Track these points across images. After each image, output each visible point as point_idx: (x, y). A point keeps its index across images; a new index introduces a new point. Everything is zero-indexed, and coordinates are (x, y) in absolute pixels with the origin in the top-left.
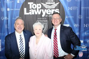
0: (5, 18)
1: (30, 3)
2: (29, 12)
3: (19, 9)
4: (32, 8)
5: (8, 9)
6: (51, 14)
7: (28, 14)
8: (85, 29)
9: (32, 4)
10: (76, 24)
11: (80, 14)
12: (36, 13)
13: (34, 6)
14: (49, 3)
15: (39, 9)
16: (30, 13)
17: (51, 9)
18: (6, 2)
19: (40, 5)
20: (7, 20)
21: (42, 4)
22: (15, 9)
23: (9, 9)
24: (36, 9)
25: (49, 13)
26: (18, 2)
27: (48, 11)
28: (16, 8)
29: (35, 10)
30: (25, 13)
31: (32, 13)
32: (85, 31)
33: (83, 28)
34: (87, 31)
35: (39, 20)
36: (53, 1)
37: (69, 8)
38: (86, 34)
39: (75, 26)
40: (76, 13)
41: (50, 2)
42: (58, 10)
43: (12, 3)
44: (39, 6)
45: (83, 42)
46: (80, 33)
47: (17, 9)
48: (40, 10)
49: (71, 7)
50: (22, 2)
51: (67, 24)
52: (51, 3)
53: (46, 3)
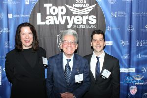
0: (5, 30)
2: (45, 21)
3: (29, 16)
4: (50, 13)
5: (10, 16)
6: (82, 24)
8: (139, 49)
9: (50, 8)
10: (124, 40)
11: (131, 24)
13: (54, 11)
14: (79, 6)
15: (62, 16)
16: (47, 22)
17: (82, 16)
18: (6, 3)
19: (64, 8)
20: (8, 34)
21: (68, 6)
22: (22, 16)
23: (11, 14)
24: (57, 15)
25: (78, 21)
26: (27, 3)
27: (78, 18)
28: (24, 14)
29: (55, 17)
31: (50, 22)
32: (138, 53)
33: (135, 48)
34: (142, 52)
36: (85, 2)
37: (112, 13)
38: (139, 57)
39: (121, 43)
40: (124, 23)
41: (81, 4)
42: (94, 17)
43: (17, 4)
44: (62, 10)
45: (135, 71)
46: (130, 56)
47: (25, 16)
48: (64, 17)
49: (116, 13)
50: (34, 3)
51: (109, 41)
52: (82, 6)
53: (74, 5)
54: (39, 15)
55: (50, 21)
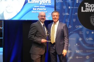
1: (86, 4)
3: (78, 8)
5: (69, 7)
7: (84, 11)
12: (90, 11)
22: (75, 7)
24: (90, 8)
26: (77, 2)
30: (82, 11)
35: (92, 16)
43: (73, 3)
44: (93, 6)
54: (82, 8)
55: (87, 10)
